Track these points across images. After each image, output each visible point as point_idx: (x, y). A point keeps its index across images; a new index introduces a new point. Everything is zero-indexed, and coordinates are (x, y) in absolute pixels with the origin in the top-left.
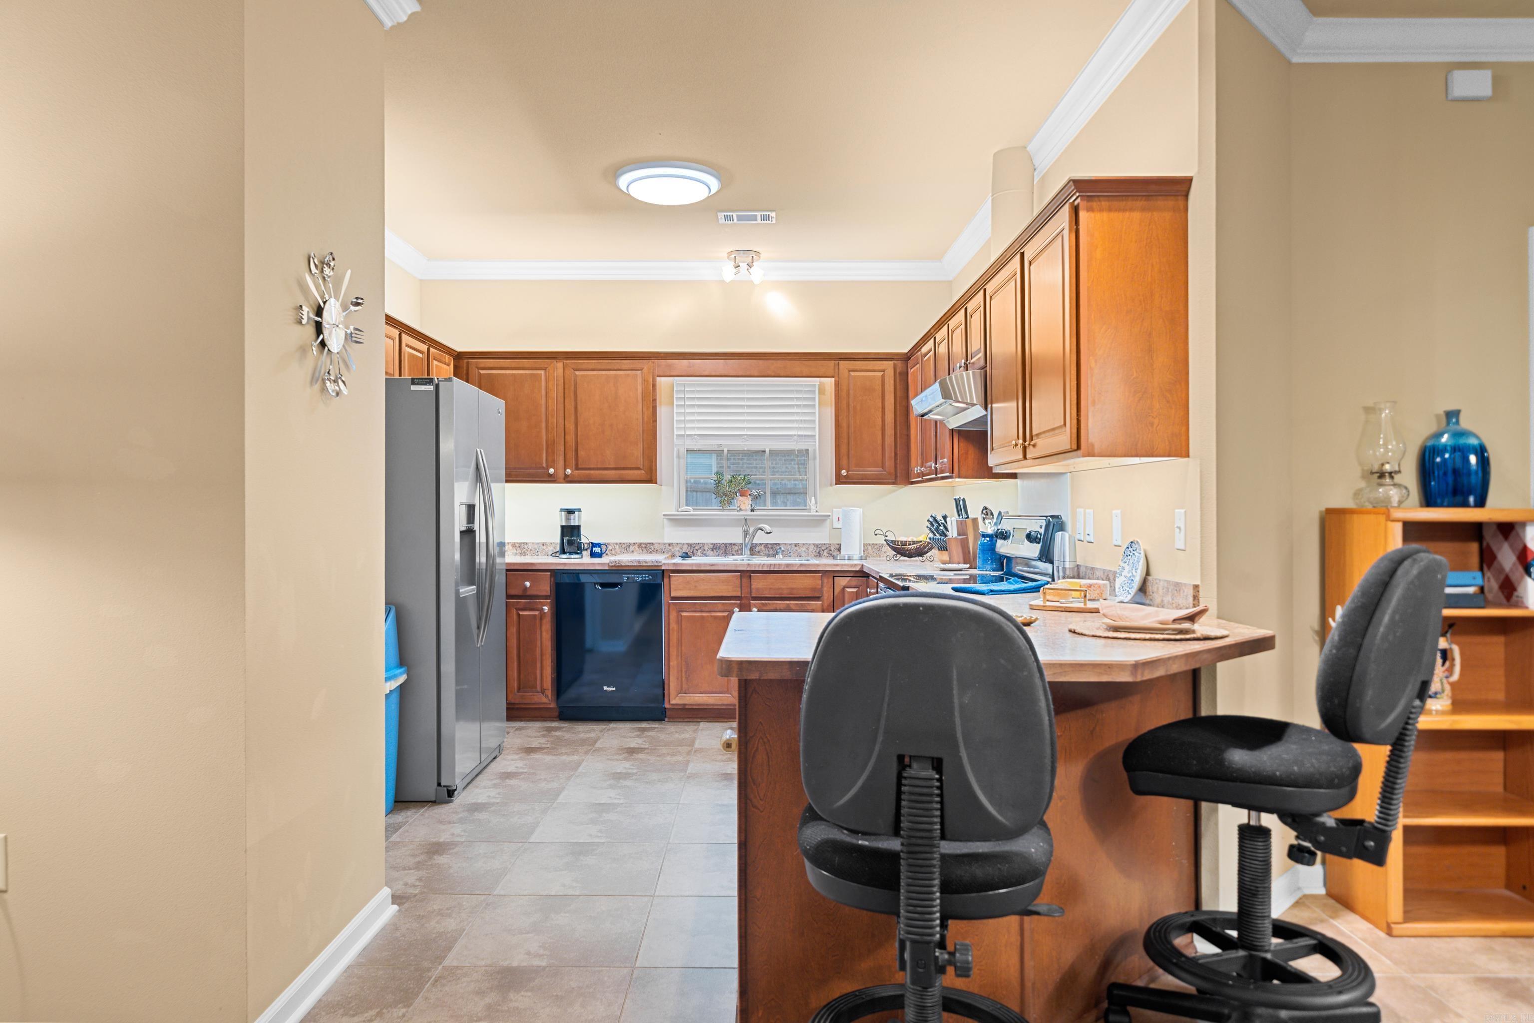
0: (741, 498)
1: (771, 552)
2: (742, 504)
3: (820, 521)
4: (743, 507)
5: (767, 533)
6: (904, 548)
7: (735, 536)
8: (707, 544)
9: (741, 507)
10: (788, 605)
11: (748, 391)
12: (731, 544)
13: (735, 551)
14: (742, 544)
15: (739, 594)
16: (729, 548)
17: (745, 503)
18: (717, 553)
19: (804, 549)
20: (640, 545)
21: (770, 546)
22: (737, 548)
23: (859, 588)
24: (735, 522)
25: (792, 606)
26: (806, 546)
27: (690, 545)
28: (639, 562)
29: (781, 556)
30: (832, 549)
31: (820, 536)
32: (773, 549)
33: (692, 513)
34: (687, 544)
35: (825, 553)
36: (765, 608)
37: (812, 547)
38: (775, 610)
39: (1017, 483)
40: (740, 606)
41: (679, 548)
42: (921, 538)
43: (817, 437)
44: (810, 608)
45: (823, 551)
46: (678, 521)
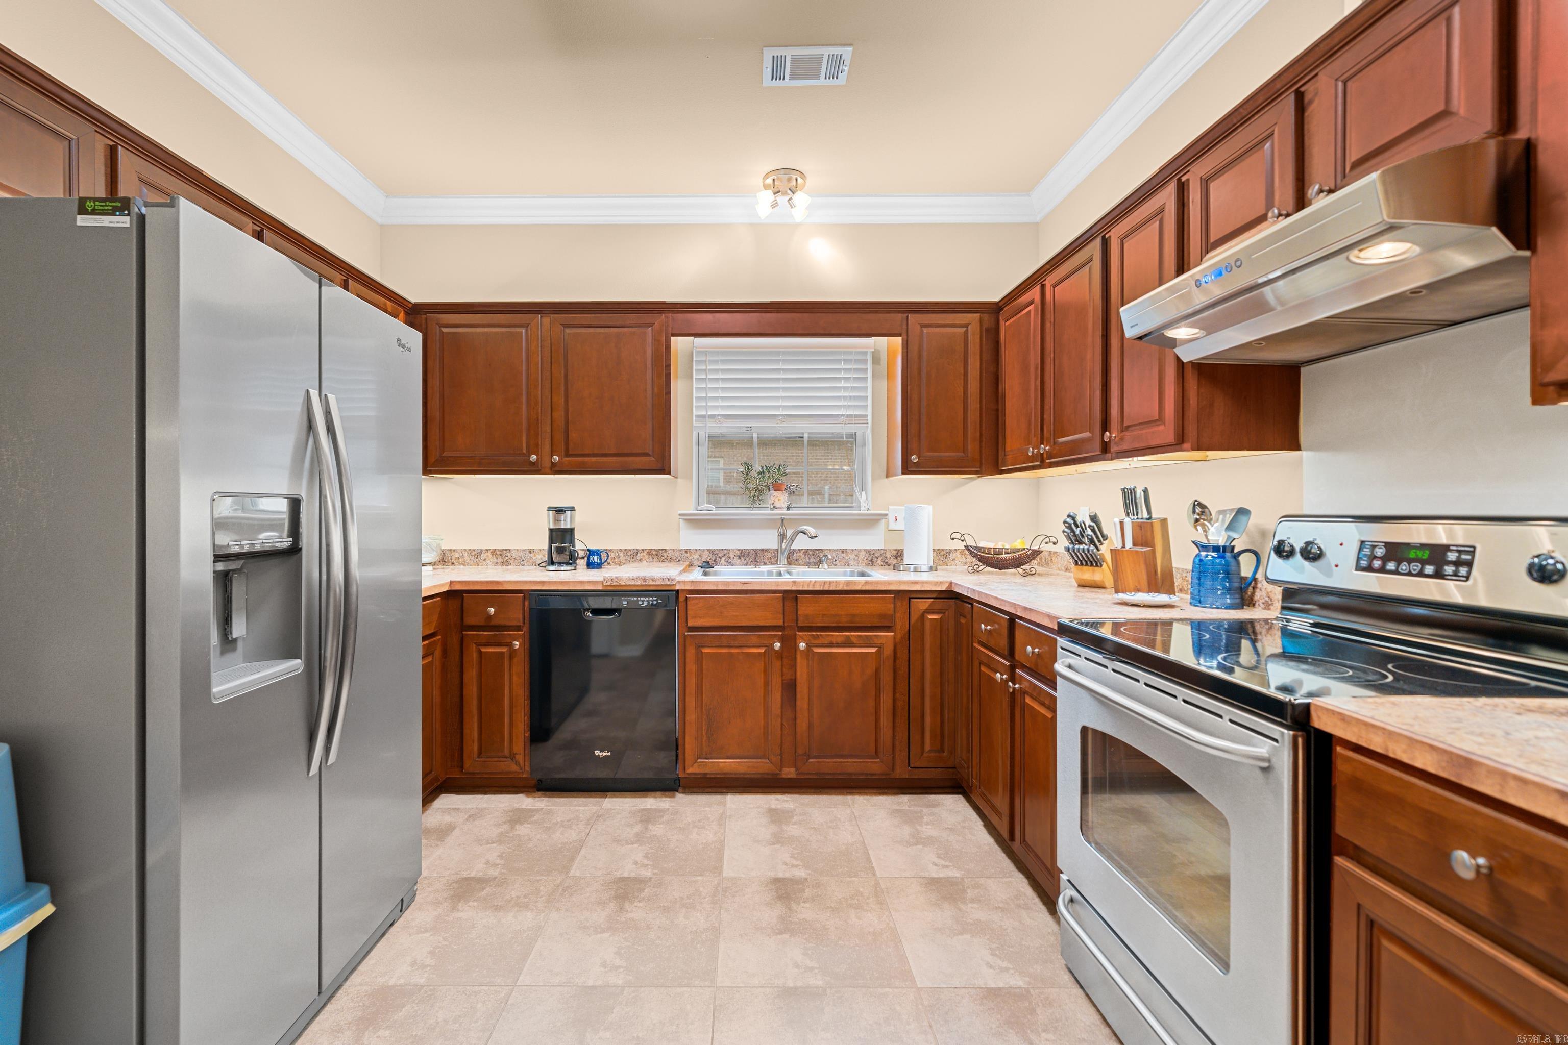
0: (775, 493)
1: (812, 560)
2: (776, 500)
3: (870, 522)
4: (777, 504)
5: (812, 537)
6: (997, 558)
7: (768, 540)
8: (733, 550)
9: (776, 504)
10: (848, 637)
11: (785, 361)
12: (762, 550)
13: (768, 559)
14: (777, 550)
15: (781, 623)
16: (760, 555)
17: (780, 499)
18: (745, 562)
19: (853, 556)
20: (650, 552)
21: (811, 553)
22: (769, 555)
23: (944, 613)
24: (767, 523)
25: (855, 640)
26: (856, 552)
27: (712, 552)
28: (644, 580)
29: (826, 565)
30: (888, 555)
31: (873, 540)
32: (816, 558)
33: (714, 512)
34: (708, 550)
35: (879, 562)
36: (816, 642)
37: (864, 553)
38: (831, 645)
39: (1301, 457)
40: (782, 640)
41: (697, 556)
42: (1018, 544)
43: (870, 418)
44: (879, 642)
45: (877, 558)
46: (696, 522)
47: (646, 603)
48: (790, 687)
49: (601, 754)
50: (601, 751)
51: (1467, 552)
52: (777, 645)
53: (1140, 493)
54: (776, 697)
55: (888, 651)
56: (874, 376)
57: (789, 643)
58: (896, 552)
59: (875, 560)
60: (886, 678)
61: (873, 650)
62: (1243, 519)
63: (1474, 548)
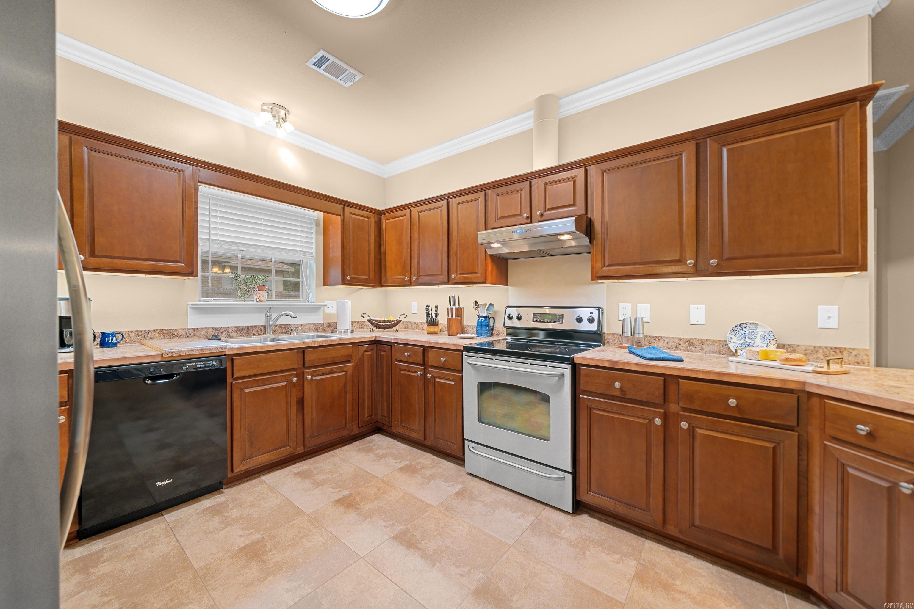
0: (260, 292)
1: (284, 331)
2: (261, 296)
3: (315, 309)
4: (262, 299)
5: (294, 318)
6: (386, 324)
7: (259, 320)
8: (231, 327)
9: (261, 299)
10: (331, 368)
11: (265, 214)
12: (252, 326)
13: (256, 331)
14: (265, 326)
15: (295, 366)
16: (251, 329)
17: (263, 294)
18: (240, 334)
19: (307, 327)
20: (161, 332)
21: (283, 327)
22: (257, 329)
23: (372, 351)
24: (259, 310)
25: (335, 370)
26: (308, 325)
27: (215, 329)
28: (202, 350)
29: (295, 333)
30: (325, 326)
31: (317, 318)
32: (287, 330)
33: (213, 303)
34: (212, 328)
35: (321, 329)
36: (315, 374)
37: (313, 325)
38: (323, 374)
39: (508, 288)
40: (296, 376)
41: (203, 333)
42: (391, 318)
43: (314, 254)
44: (345, 369)
45: (319, 328)
46: (199, 310)
47: (203, 366)
48: (301, 402)
49: (163, 483)
50: (162, 481)
51: (561, 316)
52: (295, 379)
53: (456, 298)
54: (293, 409)
55: (350, 373)
56: (316, 232)
57: (301, 376)
58: (328, 324)
59: (318, 329)
60: (349, 386)
61: (343, 373)
62: (491, 307)
63: (563, 314)
